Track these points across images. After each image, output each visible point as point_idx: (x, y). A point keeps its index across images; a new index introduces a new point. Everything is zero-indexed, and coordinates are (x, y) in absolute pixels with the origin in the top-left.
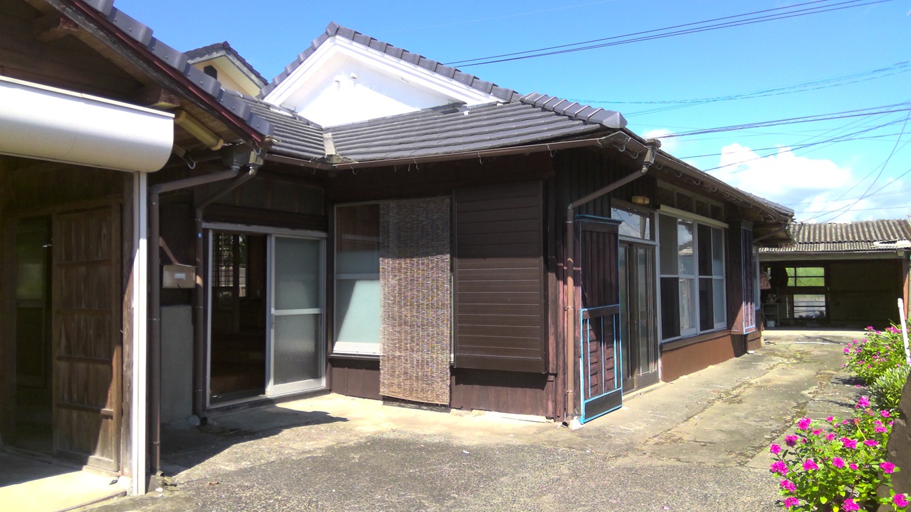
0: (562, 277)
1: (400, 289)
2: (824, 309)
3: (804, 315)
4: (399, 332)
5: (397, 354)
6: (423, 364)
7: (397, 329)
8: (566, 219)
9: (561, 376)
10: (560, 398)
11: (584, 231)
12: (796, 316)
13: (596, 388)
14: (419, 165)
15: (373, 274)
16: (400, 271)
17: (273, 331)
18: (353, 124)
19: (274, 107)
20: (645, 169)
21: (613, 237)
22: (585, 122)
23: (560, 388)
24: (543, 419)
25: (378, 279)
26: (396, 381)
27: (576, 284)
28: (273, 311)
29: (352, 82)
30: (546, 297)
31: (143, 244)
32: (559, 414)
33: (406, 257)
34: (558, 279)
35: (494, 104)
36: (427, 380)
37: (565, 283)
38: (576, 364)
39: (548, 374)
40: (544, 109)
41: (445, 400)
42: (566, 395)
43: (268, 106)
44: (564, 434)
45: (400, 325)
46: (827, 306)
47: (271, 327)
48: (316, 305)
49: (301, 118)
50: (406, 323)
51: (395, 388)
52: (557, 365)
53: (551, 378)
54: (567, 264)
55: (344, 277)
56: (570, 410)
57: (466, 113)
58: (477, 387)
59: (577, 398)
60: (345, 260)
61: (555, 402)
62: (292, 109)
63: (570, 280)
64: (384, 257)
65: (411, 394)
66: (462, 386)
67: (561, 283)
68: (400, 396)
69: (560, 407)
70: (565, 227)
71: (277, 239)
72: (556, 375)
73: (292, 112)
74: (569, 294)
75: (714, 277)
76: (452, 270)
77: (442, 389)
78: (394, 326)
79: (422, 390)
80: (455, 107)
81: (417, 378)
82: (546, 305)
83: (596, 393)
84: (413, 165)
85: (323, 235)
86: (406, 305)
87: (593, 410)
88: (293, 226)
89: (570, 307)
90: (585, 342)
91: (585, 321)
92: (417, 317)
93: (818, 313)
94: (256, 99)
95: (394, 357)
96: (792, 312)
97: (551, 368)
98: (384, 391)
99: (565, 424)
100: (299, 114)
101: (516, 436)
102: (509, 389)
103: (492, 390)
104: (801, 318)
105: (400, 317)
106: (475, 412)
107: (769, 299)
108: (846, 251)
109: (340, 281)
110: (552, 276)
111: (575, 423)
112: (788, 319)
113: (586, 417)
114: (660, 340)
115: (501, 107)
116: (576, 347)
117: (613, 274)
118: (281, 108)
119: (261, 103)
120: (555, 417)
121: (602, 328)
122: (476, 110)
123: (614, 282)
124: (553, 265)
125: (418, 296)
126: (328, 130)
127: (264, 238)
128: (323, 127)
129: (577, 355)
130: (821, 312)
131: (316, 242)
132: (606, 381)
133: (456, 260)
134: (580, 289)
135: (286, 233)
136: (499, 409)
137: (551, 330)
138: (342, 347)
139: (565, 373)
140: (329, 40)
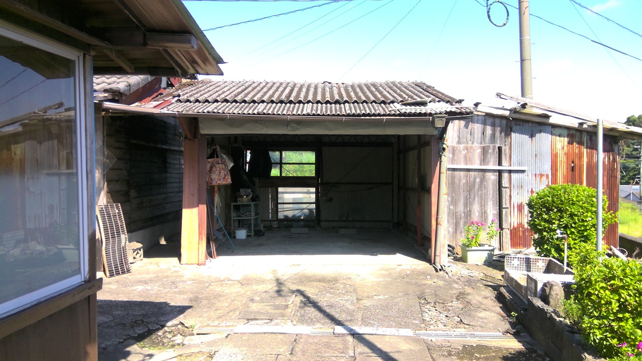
2: (313, 206)
3: (290, 214)
12: (281, 215)
46: (317, 202)
93: (306, 211)
96: (276, 211)
104: (286, 218)
107: (242, 197)
108: (348, 115)
112: (271, 221)
130: (310, 210)
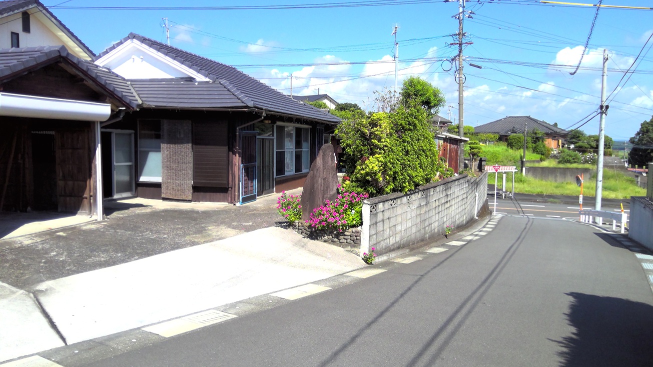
0: (234, 153)
1: (170, 156)
4: (170, 173)
5: (169, 181)
6: (180, 185)
7: (169, 171)
8: (236, 132)
9: (233, 188)
10: (233, 196)
11: (243, 137)
13: (246, 193)
14: (181, 110)
15: (158, 149)
16: (170, 149)
17: (115, 172)
18: (142, 80)
19: (101, 67)
20: (263, 118)
21: (254, 138)
22: (243, 102)
23: (233, 193)
24: (227, 203)
25: (160, 151)
26: (169, 192)
27: (239, 156)
28: (115, 164)
29: (141, 60)
30: (229, 160)
31: (99, 145)
32: (233, 202)
33: (172, 144)
34: (233, 154)
35: (208, 82)
36: (183, 191)
37: (236, 156)
38: (239, 184)
39: (229, 187)
40: (228, 90)
41: (190, 198)
42: (235, 195)
43: (97, 66)
44: (234, 207)
45: (170, 170)
47: (114, 170)
48: (130, 161)
49: (113, 73)
50: (173, 169)
51: (168, 194)
52: (232, 185)
53: (230, 189)
54: (236, 149)
55: (142, 149)
56: (236, 200)
57: (196, 84)
58: (202, 193)
59: (239, 196)
60: (143, 143)
61: (231, 197)
62: (108, 68)
63: (237, 155)
64: (163, 143)
65: (175, 196)
66: (196, 193)
67: (234, 156)
68: (171, 197)
69: (233, 199)
70: (236, 135)
71: (116, 134)
72: (232, 188)
73: (109, 69)
74: (237, 160)
75: (303, 150)
76: (192, 149)
77: (189, 194)
78: (167, 170)
79: (180, 195)
80: (191, 79)
81: (178, 190)
82: (229, 164)
83: (246, 195)
84: (178, 110)
85: (133, 131)
86: (173, 162)
87: (245, 200)
88: (122, 129)
89: (237, 164)
90: (242, 177)
91: (242, 169)
92: (178, 167)
94: (90, 62)
95: (168, 183)
97: (230, 186)
98: (163, 196)
99: (235, 205)
100: (113, 71)
101: (217, 208)
102: (214, 194)
103: (208, 194)
105: (170, 167)
106: (201, 202)
109: (141, 151)
110: (231, 153)
111: (238, 204)
113: (242, 202)
114: (275, 176)
115: (211, 84)
116: (239, 178)
117: (254, 152)
118: (103, 67)
119: (93, 64)
120: (231, 203)
121: (249, 173)
122: (200, 83)
123: (254, 155)
124: (231, 149)
125: (178, 159)
126: (128, 80)
127: (110, 133)
128: (126, 79)
129: (239, 181)
131: (130, 134)
132: (250, 190)
133: (194, 146)
134: (241, 158)
135: (119, 131)
136: (210, 201)
137: (230, 172)
138: (143, 179)
139: (235, 187)
140: (130, 40)
